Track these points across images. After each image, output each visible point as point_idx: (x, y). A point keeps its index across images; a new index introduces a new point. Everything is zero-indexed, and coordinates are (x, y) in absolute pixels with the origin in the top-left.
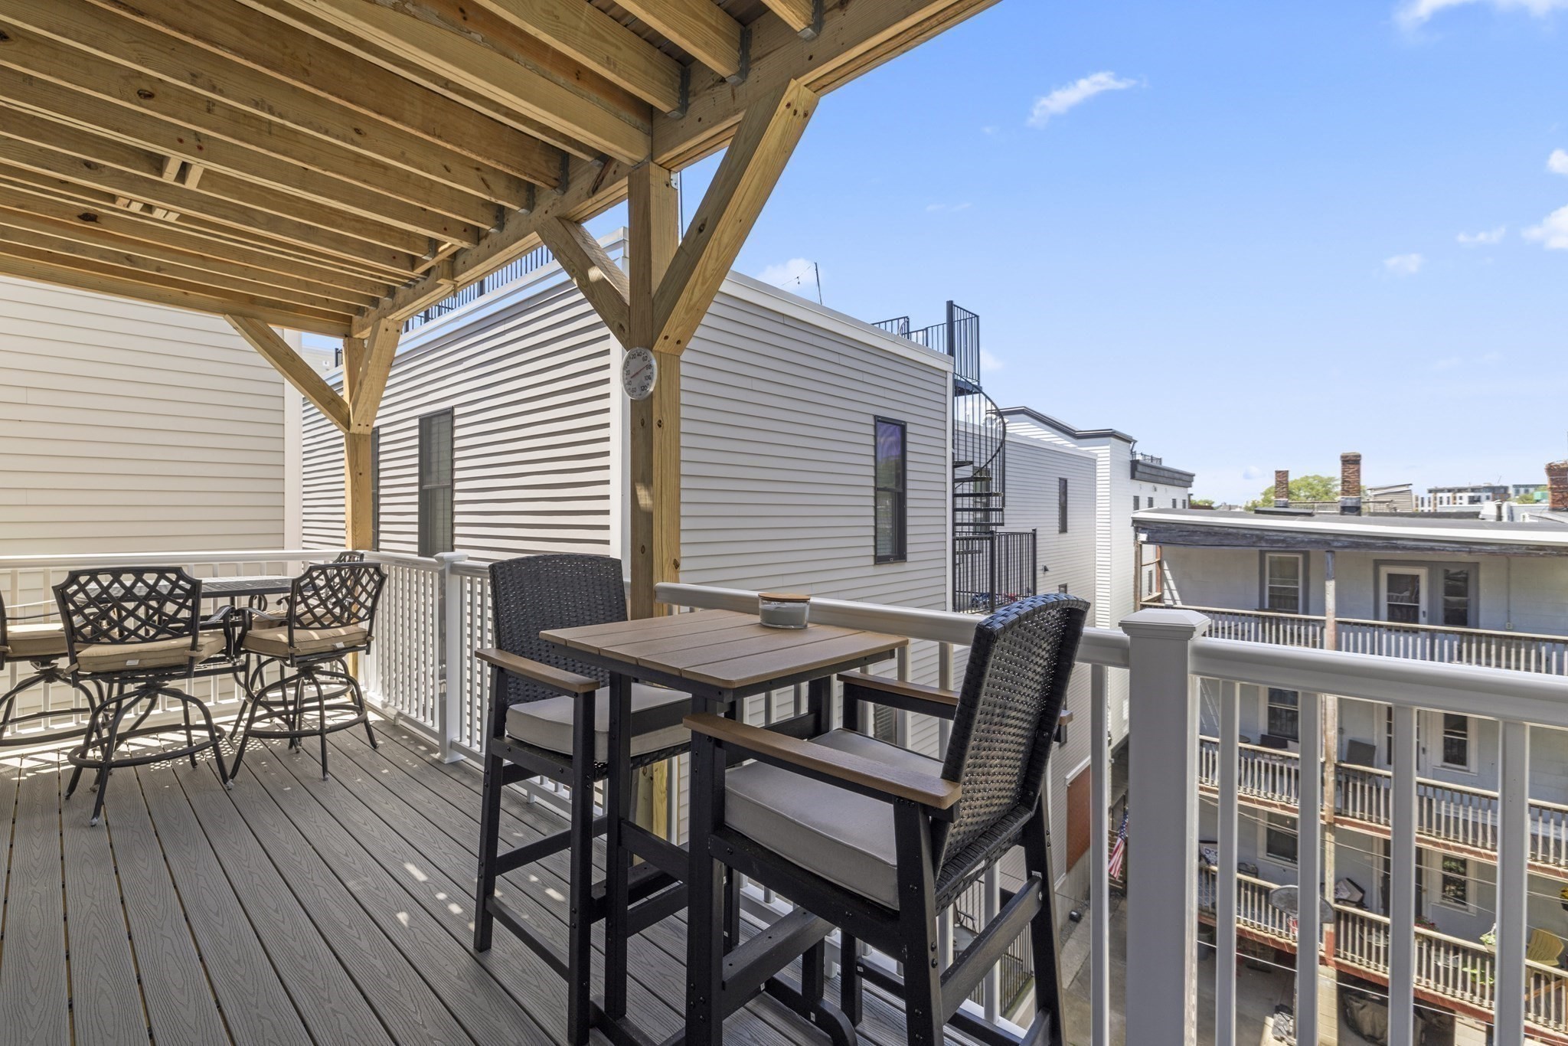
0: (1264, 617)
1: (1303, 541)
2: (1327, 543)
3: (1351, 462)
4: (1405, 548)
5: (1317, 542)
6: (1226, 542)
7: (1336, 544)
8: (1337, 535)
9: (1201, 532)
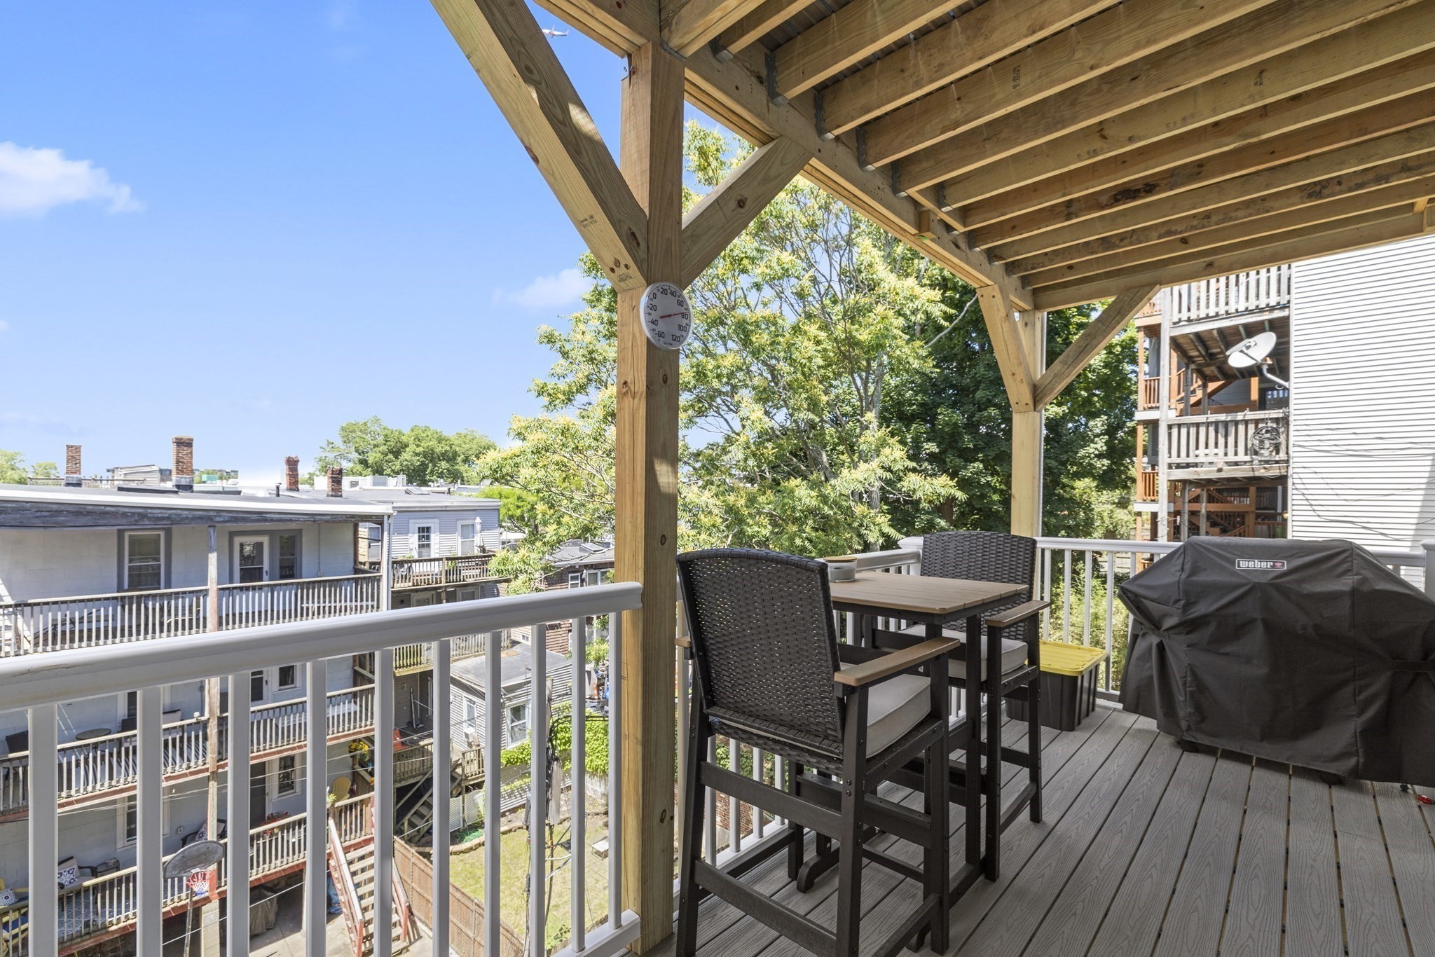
0: (123, 598)
1: (187, 518)
2: (210, 518)
3: (184, 444)
4: (272, 520)
5: (200, 518)
6: (101, 522)
7: (218, 519)
8: (219, 511)
9: (70, 512)
